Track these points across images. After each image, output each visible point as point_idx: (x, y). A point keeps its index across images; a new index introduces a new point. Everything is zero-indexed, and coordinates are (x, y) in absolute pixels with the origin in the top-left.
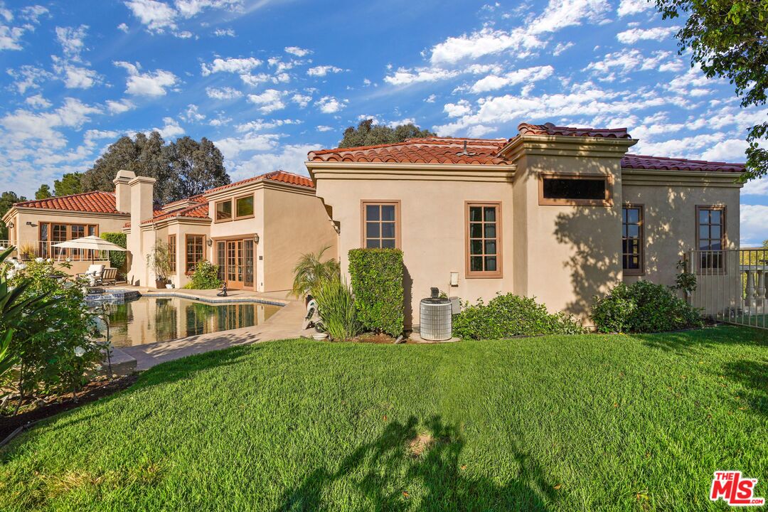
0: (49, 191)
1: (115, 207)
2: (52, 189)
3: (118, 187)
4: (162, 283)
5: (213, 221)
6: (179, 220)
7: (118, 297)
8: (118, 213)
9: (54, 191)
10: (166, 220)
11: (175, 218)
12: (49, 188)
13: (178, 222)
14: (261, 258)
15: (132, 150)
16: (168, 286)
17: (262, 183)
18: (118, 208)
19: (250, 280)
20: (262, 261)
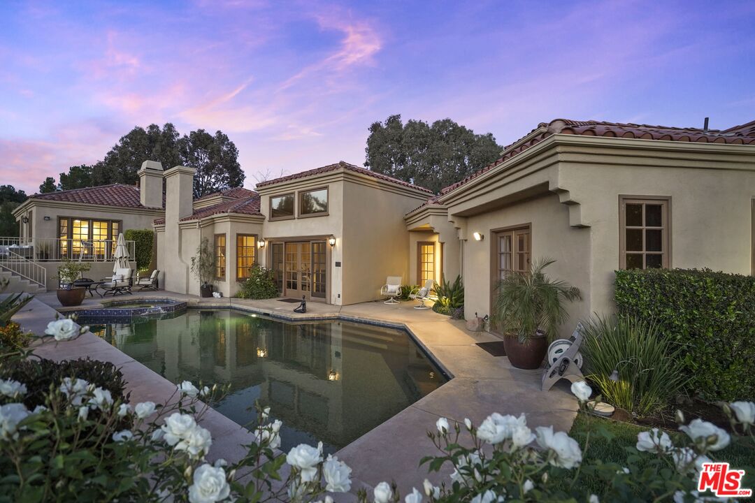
0: (54, 184)
1: (139, 202)
2: (57, 182)
3: (143, 179)
4: (207, 291)
5: (267, 218)
6: (231, 217)
7: (168, 310)
8: (143, 207)
9: (59, 185)
10: (213, 216)
11: (226, 214)
12: (54, 181)
13: (229, 220)
14: (338, 264)
15: (146, 142)
16: (216, 294)
17: (342, 175)
18: (143, 202)
19: (321, 291)
20: (340, 268)
